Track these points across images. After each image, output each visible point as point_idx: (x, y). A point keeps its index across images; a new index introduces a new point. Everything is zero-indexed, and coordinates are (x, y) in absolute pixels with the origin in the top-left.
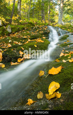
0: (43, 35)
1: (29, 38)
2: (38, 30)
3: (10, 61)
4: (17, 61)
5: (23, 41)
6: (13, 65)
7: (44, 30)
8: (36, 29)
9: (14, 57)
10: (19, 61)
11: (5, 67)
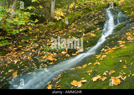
0: (98, 26)
1: (84, 32)
2: (93, 19)
3: (72, 53)
4: (75, 53)
5: (79, 36)
6: (74, 55)
7: (100, 19)
8: (91, 17)
9: (74, 50)
10: (77, 53)
11: (70, 56)
